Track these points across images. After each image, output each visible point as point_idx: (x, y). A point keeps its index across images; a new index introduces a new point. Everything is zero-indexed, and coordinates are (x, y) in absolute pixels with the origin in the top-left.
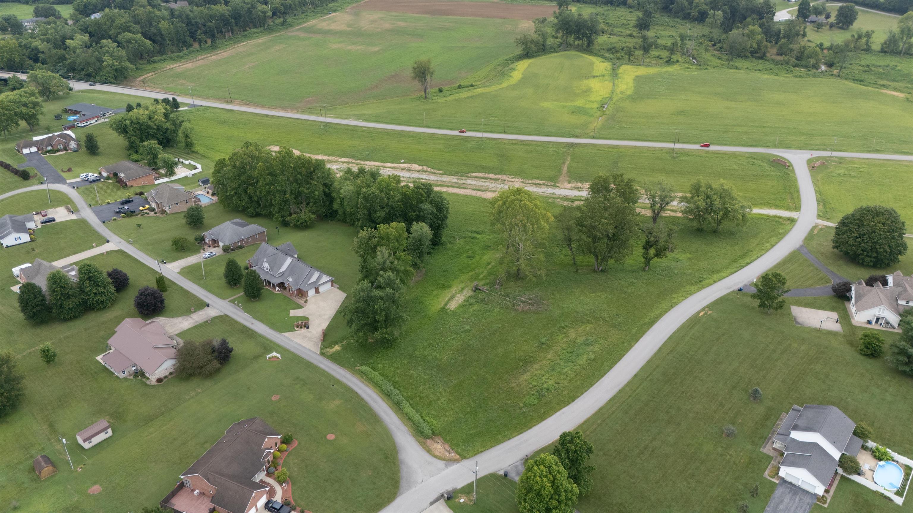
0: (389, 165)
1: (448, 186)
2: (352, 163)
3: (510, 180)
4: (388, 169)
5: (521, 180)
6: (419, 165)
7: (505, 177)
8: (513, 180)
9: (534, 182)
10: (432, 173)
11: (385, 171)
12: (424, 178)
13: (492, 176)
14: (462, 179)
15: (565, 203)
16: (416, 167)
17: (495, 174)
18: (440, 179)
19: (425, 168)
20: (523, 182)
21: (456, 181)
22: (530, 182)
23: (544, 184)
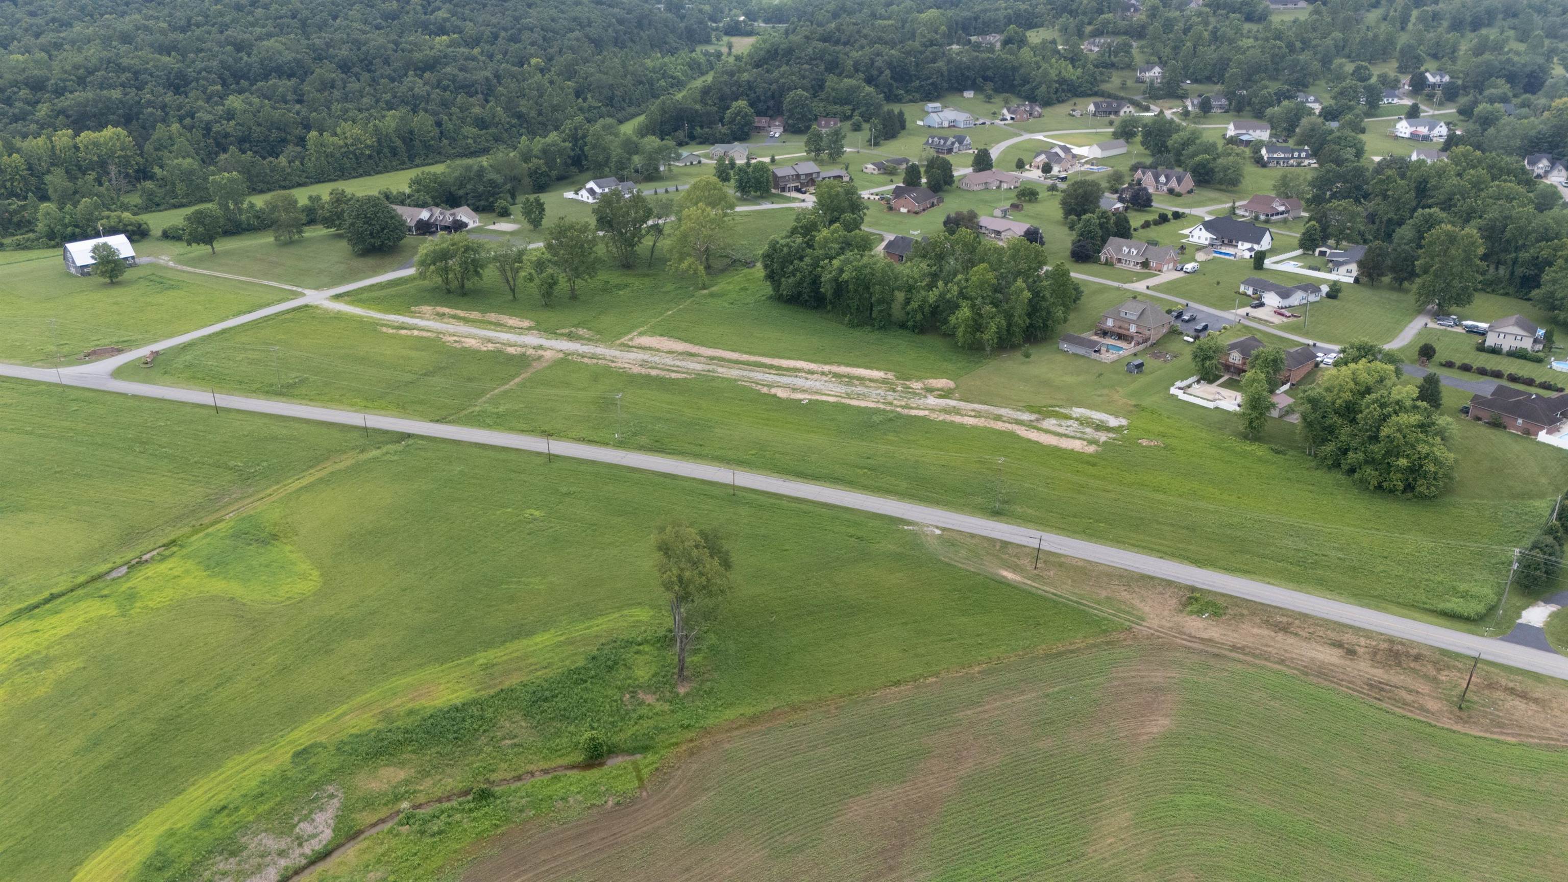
0: (831, 399)
1: (737, 362)
2: (902, 407)
3: (630, 366)
4: (832, 393)
5: (613, 365)
6: (775, 396)
7: (636, 370)
8: (626, 365)
9: (595, 361)
10: (758, 384)
11: (838, 390)
12: (772, 376)
13: (654, 373)
14: (709, 371)
15: (581, 331)
16: (781, 393)
17: (648, 376)
18: (745, 373)
19: (765, 390)
20: (613, 361)
21: (720, 370)
22: (600, 361)
23: (583, 357)
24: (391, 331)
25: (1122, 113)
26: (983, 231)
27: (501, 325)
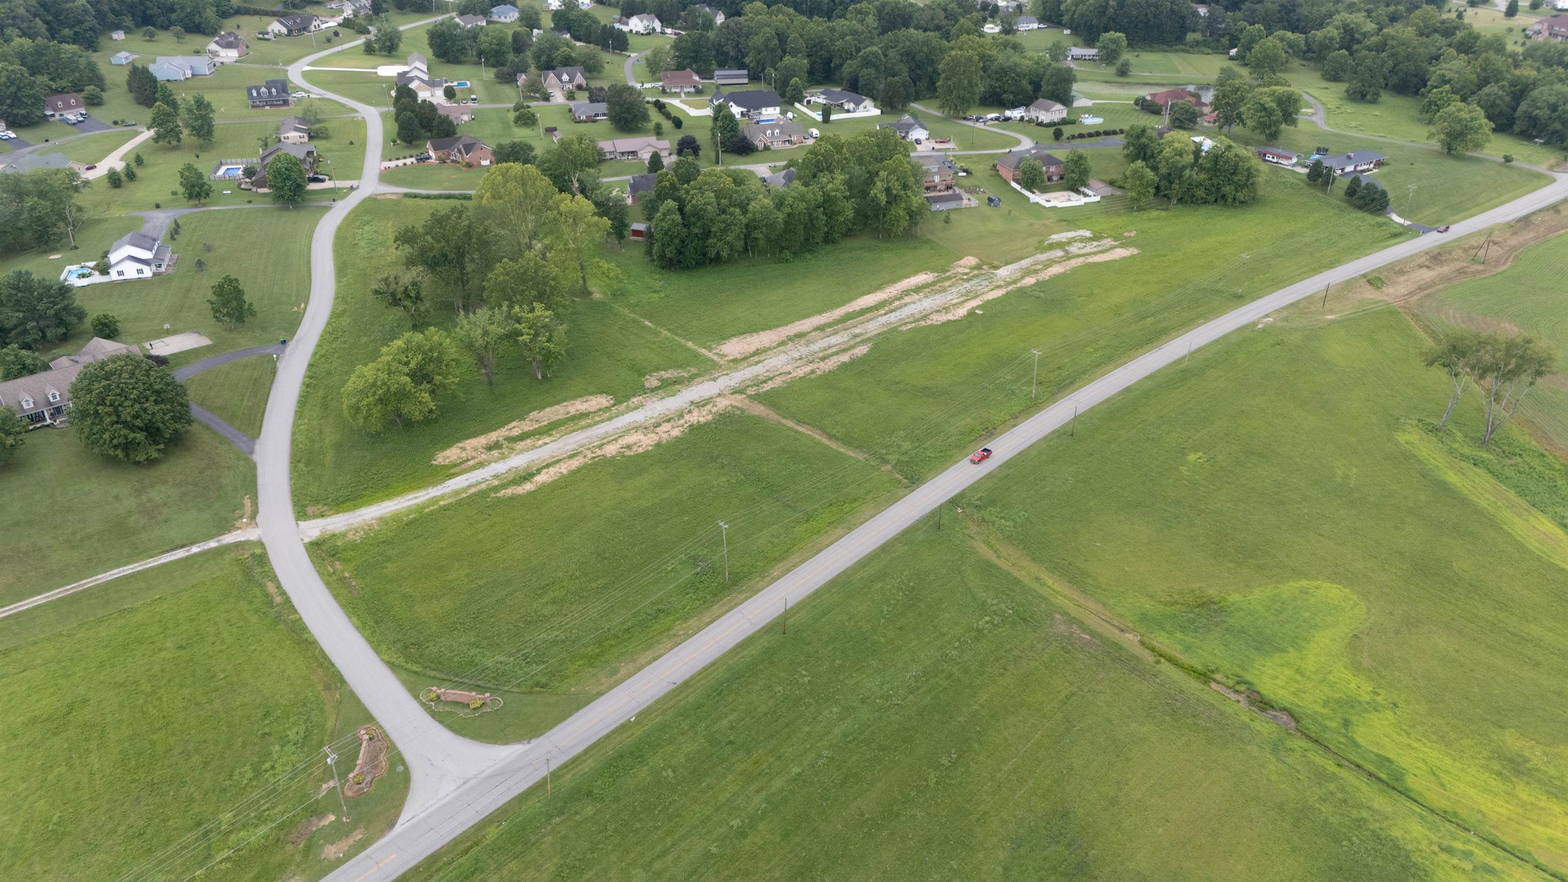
3: (810, 368)
6: (951, 321)
7: (823, 366)
13: (840, 360)
15: (664, 374)
16: (947, 318)
24: (528, 487)
25: (312, 28)
26: (608, 156)
27: (584, 415)
